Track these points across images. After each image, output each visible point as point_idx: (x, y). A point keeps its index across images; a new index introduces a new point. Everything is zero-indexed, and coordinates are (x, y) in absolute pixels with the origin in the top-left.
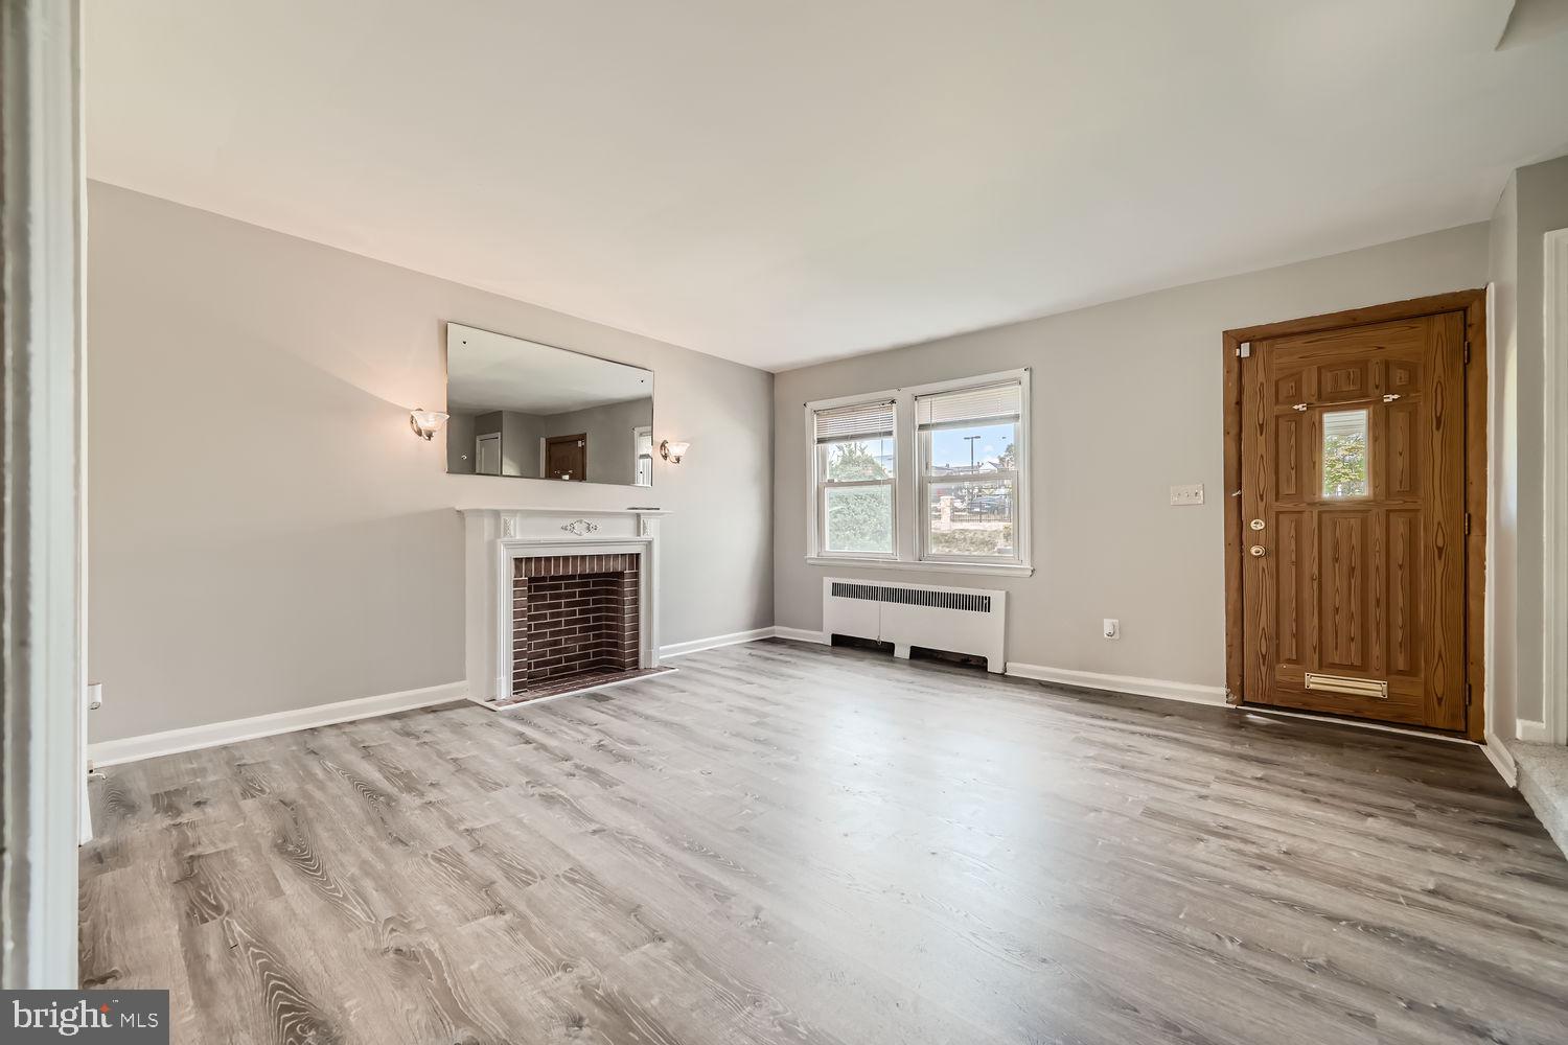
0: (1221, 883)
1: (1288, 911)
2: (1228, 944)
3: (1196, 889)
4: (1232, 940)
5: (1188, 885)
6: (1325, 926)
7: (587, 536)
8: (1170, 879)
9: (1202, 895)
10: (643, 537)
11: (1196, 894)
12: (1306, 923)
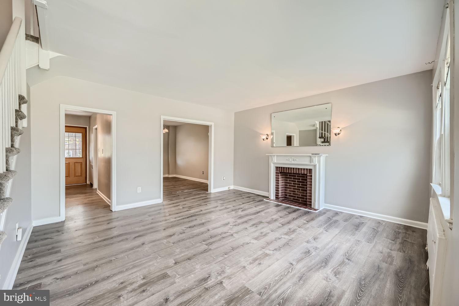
0: (127, 270)
1: (108, 275)
2: (114, 259)
3: (130, 264)
4: (114, 260)
5: (132, 263)
6: (98, 278)
7: (293, 162)
8: (137, 261)
9: (127, 264)
10: (312, 164)
11: (128, 263)
12: (102, 276)
